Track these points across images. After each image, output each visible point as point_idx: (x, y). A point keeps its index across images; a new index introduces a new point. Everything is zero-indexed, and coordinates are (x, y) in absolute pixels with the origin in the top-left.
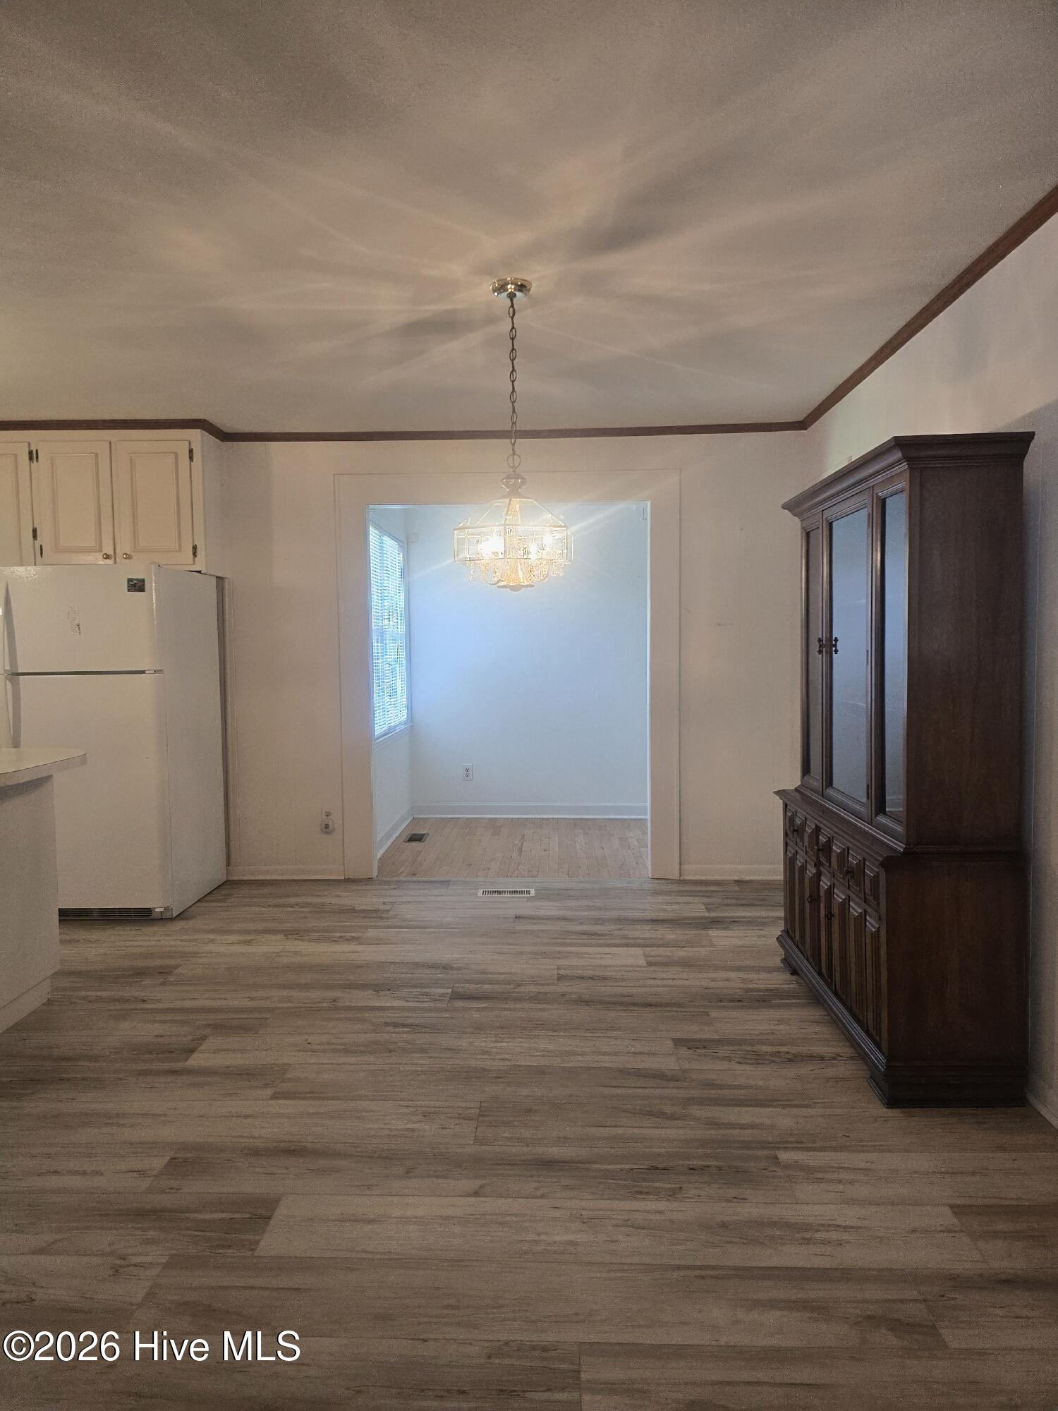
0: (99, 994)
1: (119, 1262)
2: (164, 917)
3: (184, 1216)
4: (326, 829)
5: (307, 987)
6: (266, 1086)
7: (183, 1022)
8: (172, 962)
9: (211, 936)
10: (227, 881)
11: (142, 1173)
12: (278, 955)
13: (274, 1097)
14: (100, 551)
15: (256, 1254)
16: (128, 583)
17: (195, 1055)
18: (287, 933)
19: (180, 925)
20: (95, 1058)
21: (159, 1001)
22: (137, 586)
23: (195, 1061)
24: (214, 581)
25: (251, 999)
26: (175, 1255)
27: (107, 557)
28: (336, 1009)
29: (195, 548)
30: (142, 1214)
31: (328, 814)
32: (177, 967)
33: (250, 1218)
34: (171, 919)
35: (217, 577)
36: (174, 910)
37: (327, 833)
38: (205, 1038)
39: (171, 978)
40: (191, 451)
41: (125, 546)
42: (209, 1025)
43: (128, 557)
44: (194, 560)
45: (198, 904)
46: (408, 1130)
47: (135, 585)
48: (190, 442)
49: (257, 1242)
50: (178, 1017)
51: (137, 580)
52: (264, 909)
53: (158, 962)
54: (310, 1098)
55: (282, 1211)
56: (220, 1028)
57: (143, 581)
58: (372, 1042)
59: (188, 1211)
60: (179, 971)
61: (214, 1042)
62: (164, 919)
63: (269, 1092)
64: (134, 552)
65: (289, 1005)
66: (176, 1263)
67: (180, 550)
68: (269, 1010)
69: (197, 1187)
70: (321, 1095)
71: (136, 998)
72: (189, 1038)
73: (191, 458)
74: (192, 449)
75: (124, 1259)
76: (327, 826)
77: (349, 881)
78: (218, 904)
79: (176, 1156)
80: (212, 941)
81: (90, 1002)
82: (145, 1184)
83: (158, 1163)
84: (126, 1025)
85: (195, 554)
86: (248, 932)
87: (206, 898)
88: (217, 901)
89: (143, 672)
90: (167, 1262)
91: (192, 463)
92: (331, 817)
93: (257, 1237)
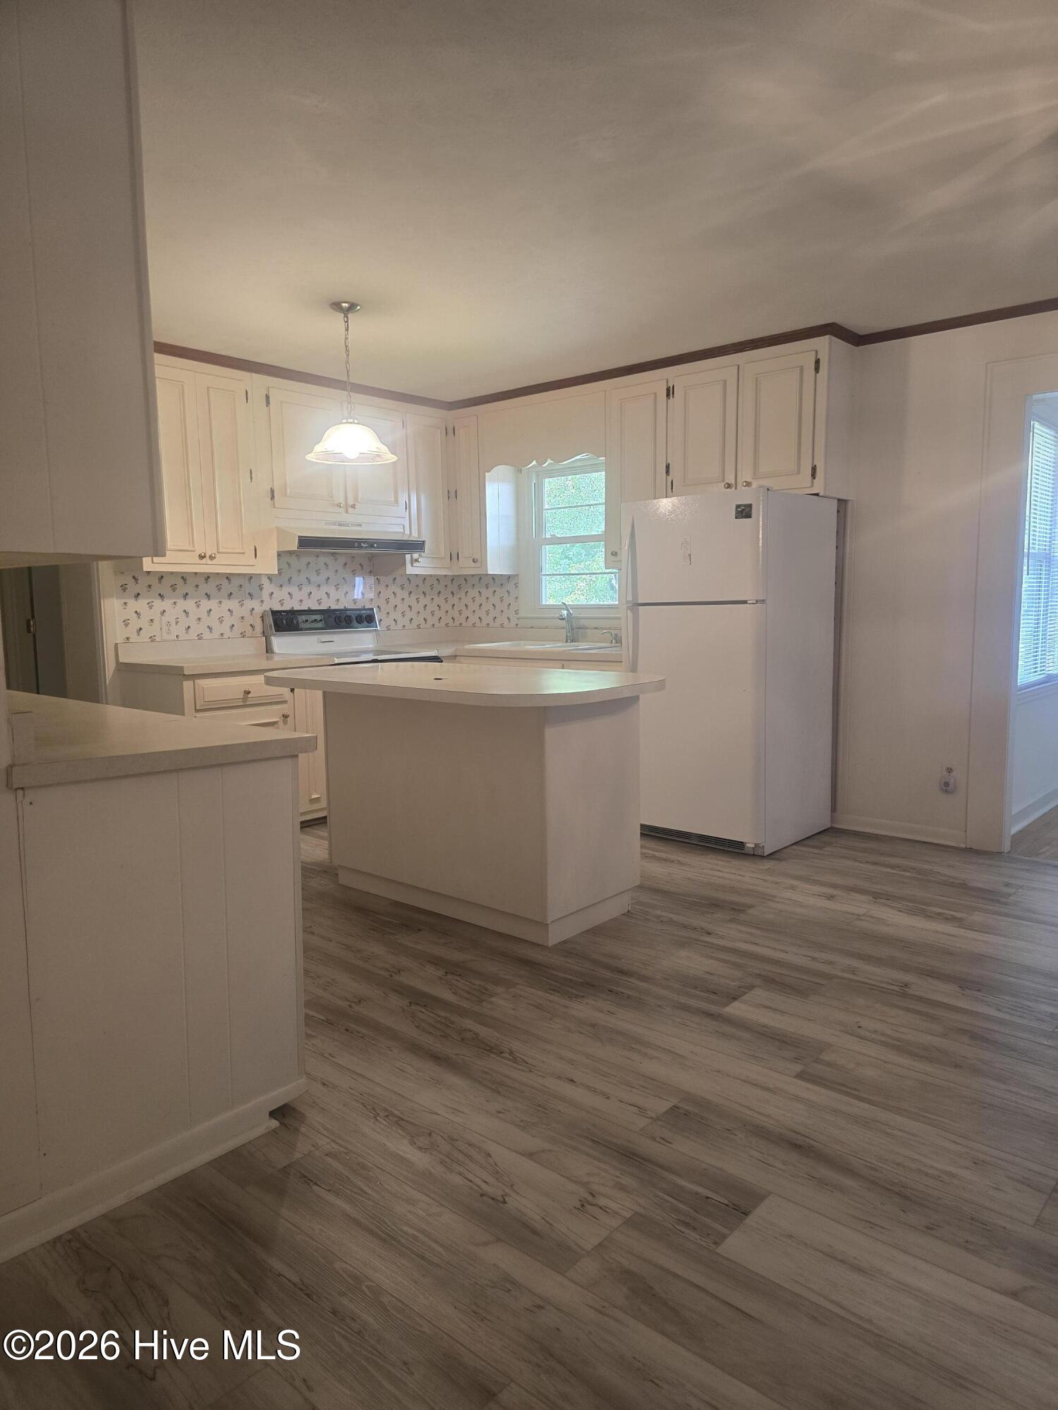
0: (672, 916)
1: (590, 1198)
2: (756, 853)
3: (665, 1174)
4: (946, 787)
5: (879, 961)
6: (797, 1059)
7: (737, 966)
8: (748, 900)
9: (796, 883)
10: (831, 828)
11: (641, 1110)
12: (859, 917)
13: (800, 1076)
14: (723, 481)
15: (718, 1251)
16: (736, 510)
17: (736, 1004)
18: (876, 896)
19: (768, 865)
20: (644, 979)
21: (722, 937)
22: (744, 512)
23: (736, 1009)
24: (834, 506)
25: (814, 959)
26: (640, 1215)
27: (729, 486)
28: (905, 995)
29: (814, 469)
30: (629, 1156)
31: (950, 770)
32: (751, 907)
33: (727, 1205)
34: (762, 857)
35: (839, 500)
36: (766, 847)
37: (946, 791)
38: (751, 987)
39: (742, 917)
40: (817, 362)
41: (746, 475)
42: (759, 975)
43: (748, 484)
44: (813, 482)
45: (794, 847)
46: (947, 1173)
47: (742, 512)
48: (816, 352)
49: (724, 1237)
50: (734, 959)
51: (745, 505)
52: (861, 865)
53: (735, 898)
54: (840, 1092)
55: (761, 1212)
56: (771, 982)
57: (750, 506)
58: (935, 1047)
59: (669, 1170)
60: (751, 911)
61: (760, 994)
62: (755, 855)
63: (798, 1068)
64: (753, 479)
65: (851, 976)
66: (637, 1223)
67: (799, 472)
68: (829, 977)
69: (685, 1148)
70: (853, 1092)
71: (702, 929)
72: (737, 983)
73: (817, 369)
74: (819, 359)
75: (592, 1194)
76: (947, 784)
77: (969, 851)
78: (816, 851)
79: (680, 1105)
80: (793, 888)
81: (662, 922)
82: (642, 1122)
83: (663, 1106)
84: (683, 953)
85: (813, 475)
86: (835, 886)
87: (805, 842)
88: (814, 847)
89: (745, 602)
90: (630, 1217)
91: (818, 375)
92: (954, 774)
93: (725, 1231)
